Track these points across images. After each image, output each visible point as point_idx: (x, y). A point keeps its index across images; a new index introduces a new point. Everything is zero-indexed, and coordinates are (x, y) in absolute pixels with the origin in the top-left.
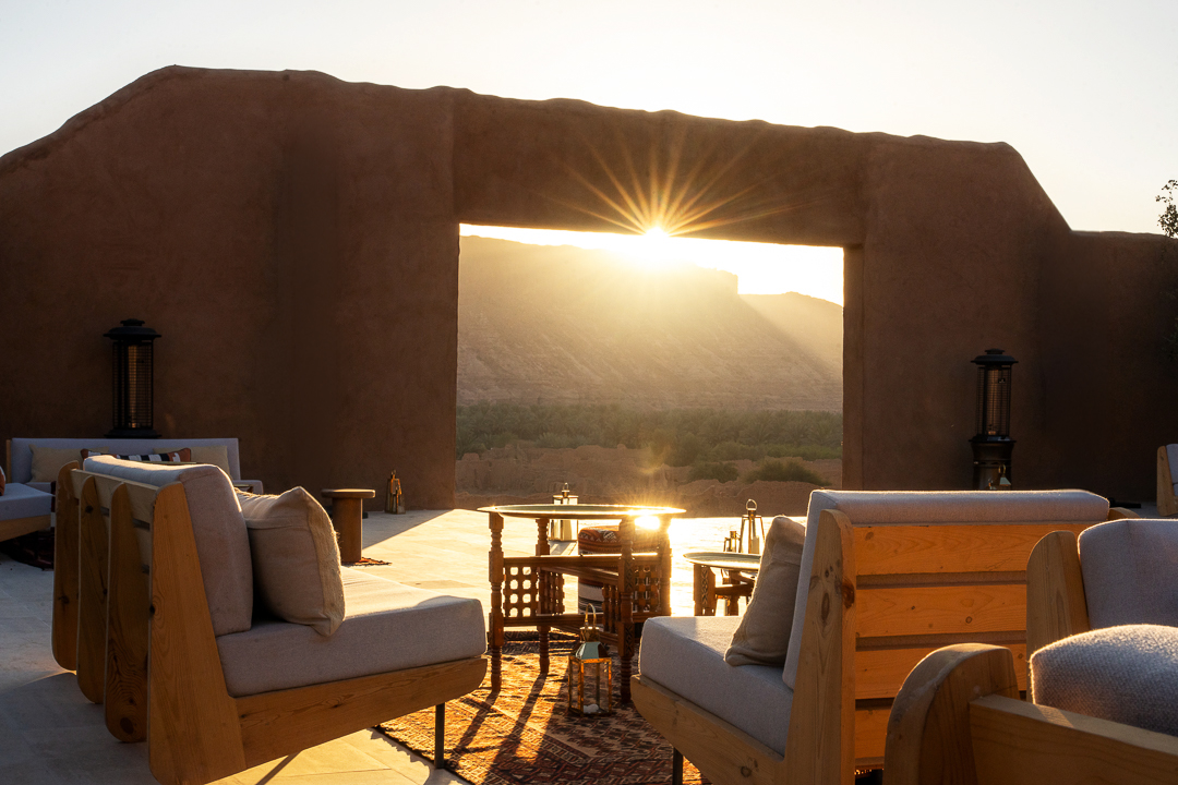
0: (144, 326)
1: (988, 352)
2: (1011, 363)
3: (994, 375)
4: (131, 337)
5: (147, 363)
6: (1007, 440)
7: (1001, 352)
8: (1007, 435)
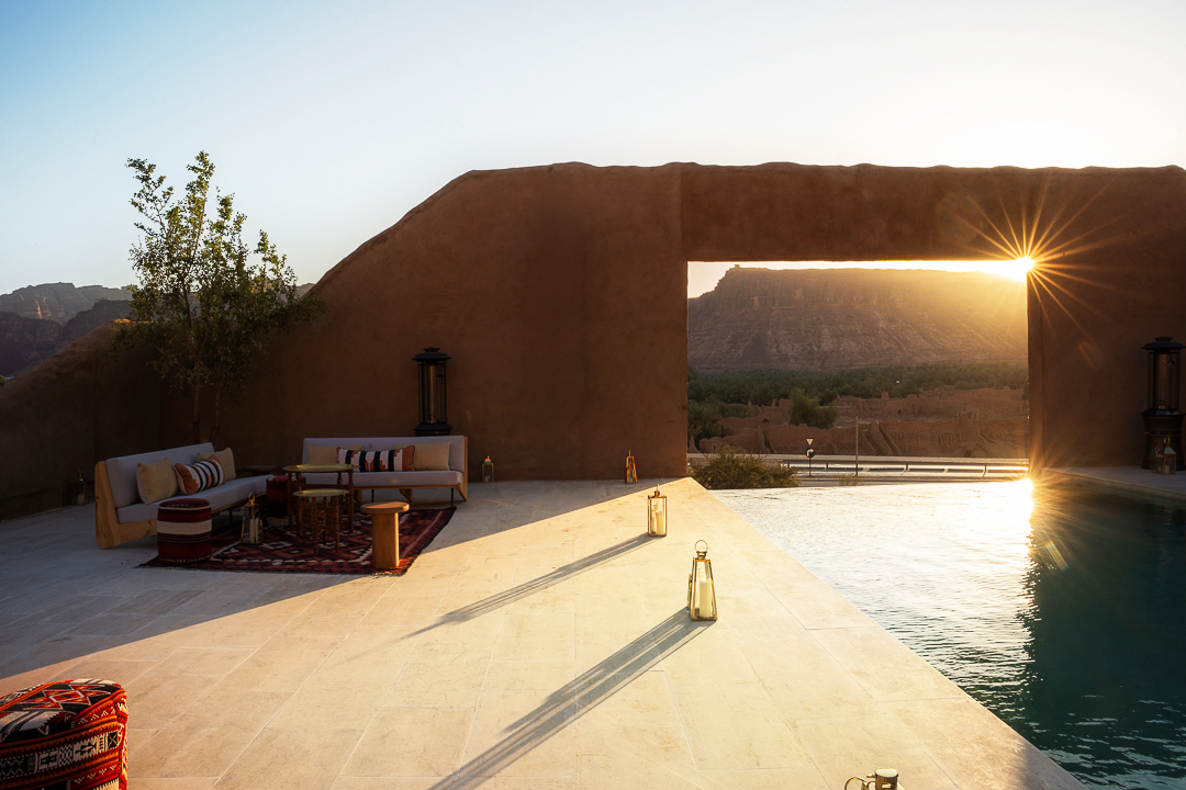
0: (439, 352)
1: (1157, 339)
2: (1179, 348)
3: (1163, 358)
4: (432, 360)
5: (441, 376)
6: (1176, 413)
7: (1169, 339)
8: (1177, 410)
